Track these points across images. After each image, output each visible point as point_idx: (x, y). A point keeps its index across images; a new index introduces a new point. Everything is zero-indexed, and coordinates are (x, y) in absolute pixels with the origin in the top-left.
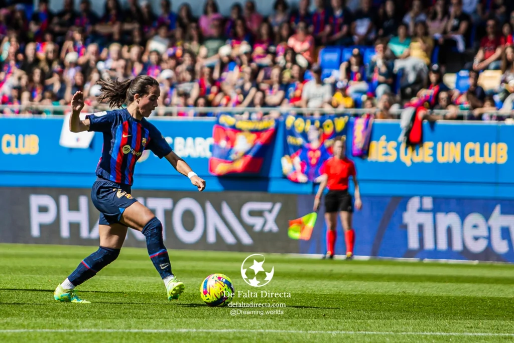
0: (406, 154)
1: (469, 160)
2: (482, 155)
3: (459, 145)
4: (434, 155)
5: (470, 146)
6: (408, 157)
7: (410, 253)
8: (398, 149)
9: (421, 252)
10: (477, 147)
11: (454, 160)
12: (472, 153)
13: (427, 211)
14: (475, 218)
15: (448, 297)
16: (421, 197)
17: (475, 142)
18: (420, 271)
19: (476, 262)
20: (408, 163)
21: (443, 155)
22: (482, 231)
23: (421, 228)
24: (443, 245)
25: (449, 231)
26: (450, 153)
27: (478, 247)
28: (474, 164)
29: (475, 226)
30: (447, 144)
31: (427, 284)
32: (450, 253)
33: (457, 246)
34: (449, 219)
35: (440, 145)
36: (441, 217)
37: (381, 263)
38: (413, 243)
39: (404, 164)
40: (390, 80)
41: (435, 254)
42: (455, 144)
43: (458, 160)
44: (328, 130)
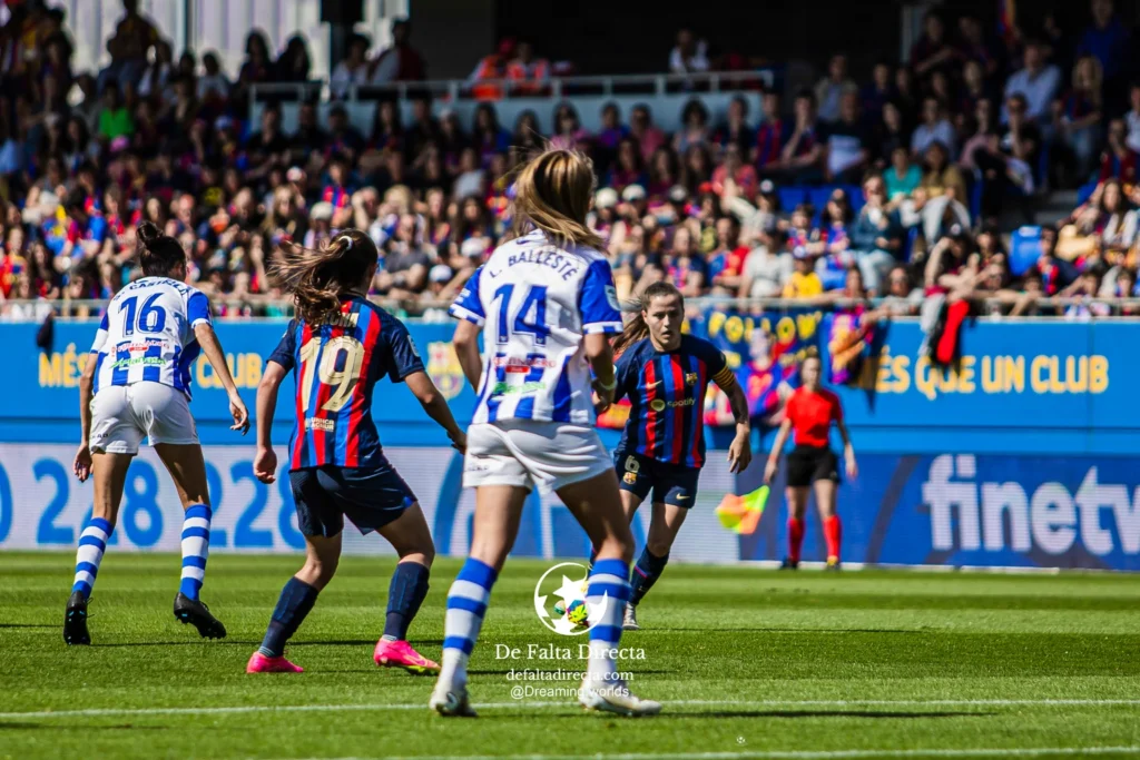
0: (926, 379)
1: (1039, 387)
2: (1062, 377)
3: (1021, 360)
4: (977, 379)
5: (1040, 362)
6: (931, 384)
7: (937, 557)
8: (911, 370)
9: (956, 554)
10: (1053, 363)
11: (1013, 387)
12: (1045, 374)
13: (965, 480)
14: (1051, 492)
15: (1011, 636)
16: (955, 455)
17: (1049, 355)
18: (955, 589)
19: (1054, 571)
20: (931, 395)
21: (993, 379)
22: (1065, 515)
23: (955, 511)
24: (994, 541)
25: (1006, 515)
26: (1005, 375)
27: (1059, 543)
28: (1048, 394)
29: (1053, 506)
30: (999, 360)
31: (969, 612)
32: (1007, 556)
33: (1021, 543)
34: (1003, 495)
35: (986, 361)
36: (990, 490)
37: (885, 574)
38: (942, 539)
39: (923, 397)
40: (896, 243)
41: (982, 557)
42: (1015, 359)
43: (1020, 387)
44: (785, 337)
